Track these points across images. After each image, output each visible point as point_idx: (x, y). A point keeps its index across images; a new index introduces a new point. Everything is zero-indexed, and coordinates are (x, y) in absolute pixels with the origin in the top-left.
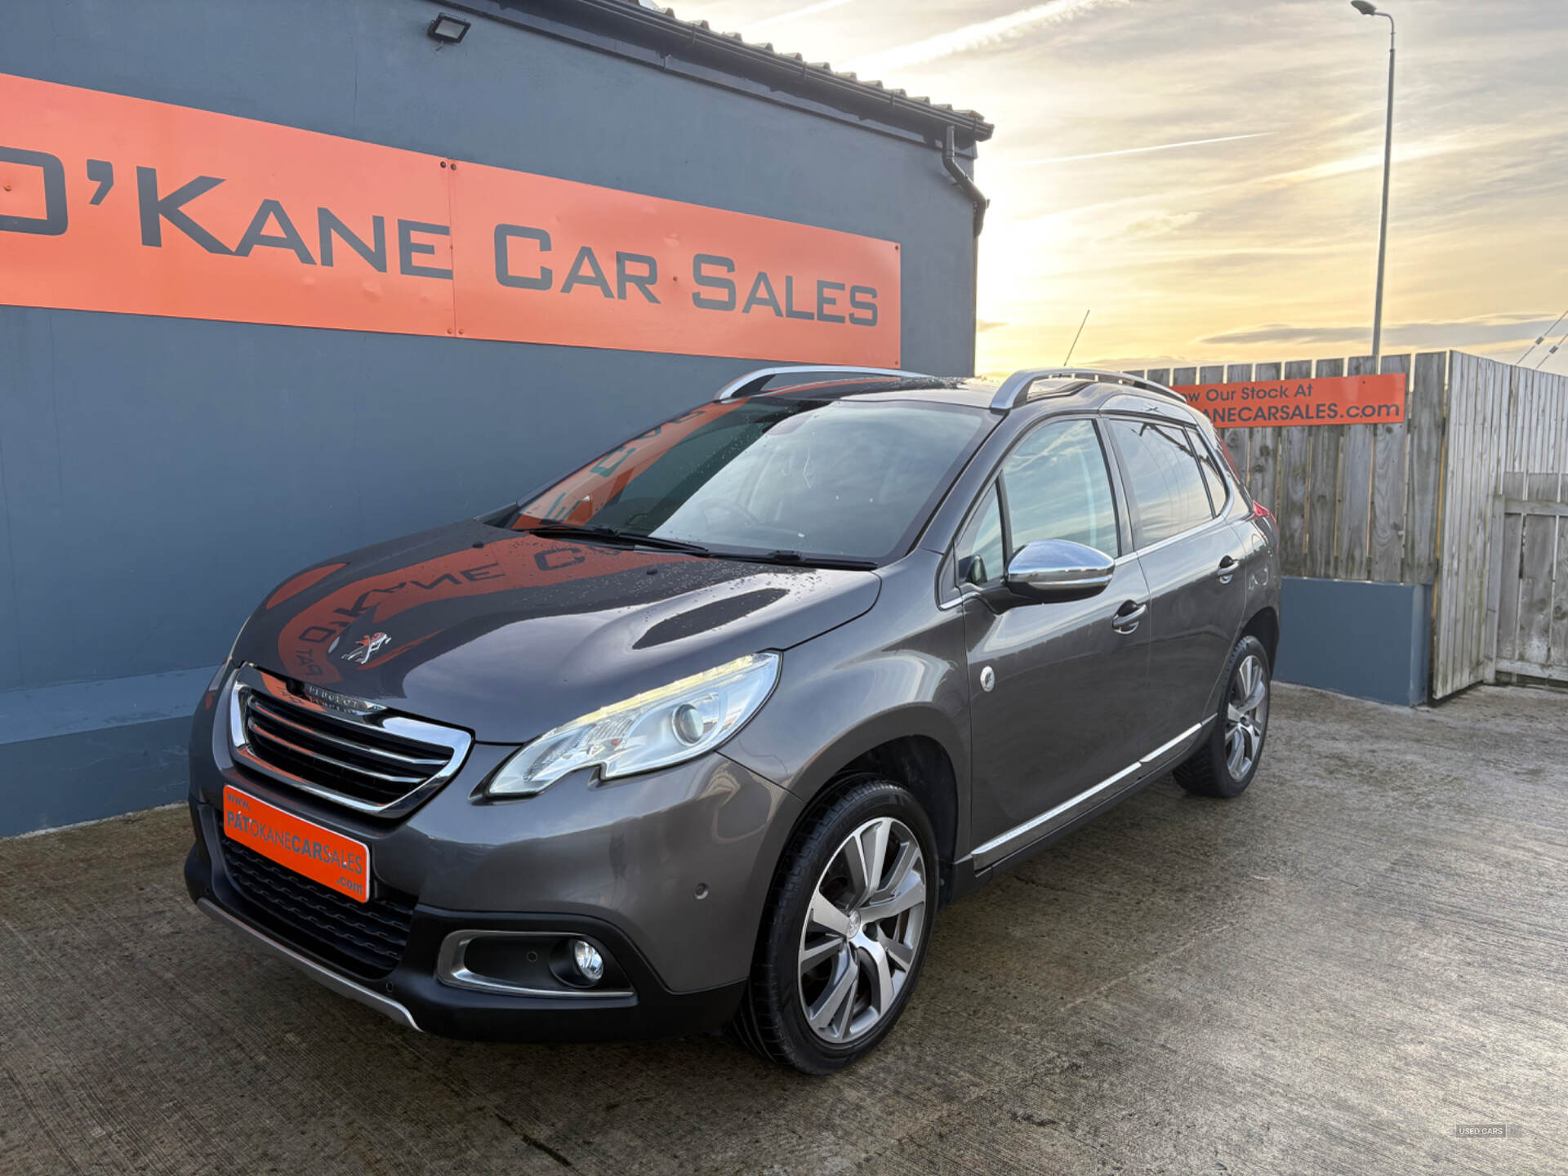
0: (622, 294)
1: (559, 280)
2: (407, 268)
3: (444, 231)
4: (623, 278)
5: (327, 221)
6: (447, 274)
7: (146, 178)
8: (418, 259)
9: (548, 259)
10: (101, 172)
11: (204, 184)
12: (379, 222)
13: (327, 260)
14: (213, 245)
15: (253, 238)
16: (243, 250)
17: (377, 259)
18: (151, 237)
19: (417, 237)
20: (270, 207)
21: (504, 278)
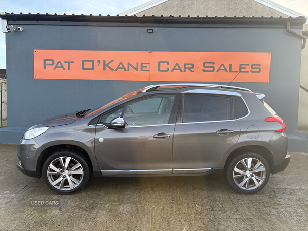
0: (185, 71)
1: (170, 70)
2: (142, 70)
3: (149, 63)
4: (185, 68)
5: (129, 64)
6: (149, 71)
7: (104, 61)
8: (143, 69)
9: (168, 66)
10: (99, 61)
11: (112, 61)
12: (137, 63)
13: (129, 70)
14: (112, 70)
15: (118, 68)
16: (116, 70)
17: (137, 69)
18: (104, 69)
19: (143, 65)
20: (121, 63)
21: (159, 70)
